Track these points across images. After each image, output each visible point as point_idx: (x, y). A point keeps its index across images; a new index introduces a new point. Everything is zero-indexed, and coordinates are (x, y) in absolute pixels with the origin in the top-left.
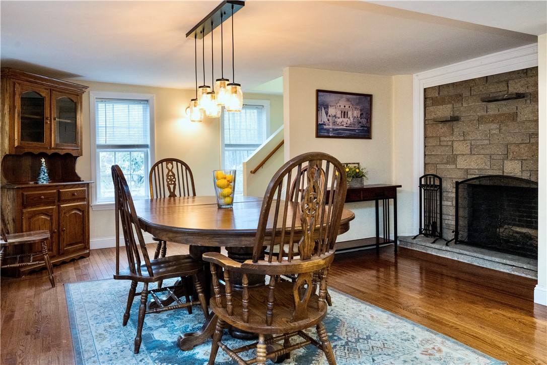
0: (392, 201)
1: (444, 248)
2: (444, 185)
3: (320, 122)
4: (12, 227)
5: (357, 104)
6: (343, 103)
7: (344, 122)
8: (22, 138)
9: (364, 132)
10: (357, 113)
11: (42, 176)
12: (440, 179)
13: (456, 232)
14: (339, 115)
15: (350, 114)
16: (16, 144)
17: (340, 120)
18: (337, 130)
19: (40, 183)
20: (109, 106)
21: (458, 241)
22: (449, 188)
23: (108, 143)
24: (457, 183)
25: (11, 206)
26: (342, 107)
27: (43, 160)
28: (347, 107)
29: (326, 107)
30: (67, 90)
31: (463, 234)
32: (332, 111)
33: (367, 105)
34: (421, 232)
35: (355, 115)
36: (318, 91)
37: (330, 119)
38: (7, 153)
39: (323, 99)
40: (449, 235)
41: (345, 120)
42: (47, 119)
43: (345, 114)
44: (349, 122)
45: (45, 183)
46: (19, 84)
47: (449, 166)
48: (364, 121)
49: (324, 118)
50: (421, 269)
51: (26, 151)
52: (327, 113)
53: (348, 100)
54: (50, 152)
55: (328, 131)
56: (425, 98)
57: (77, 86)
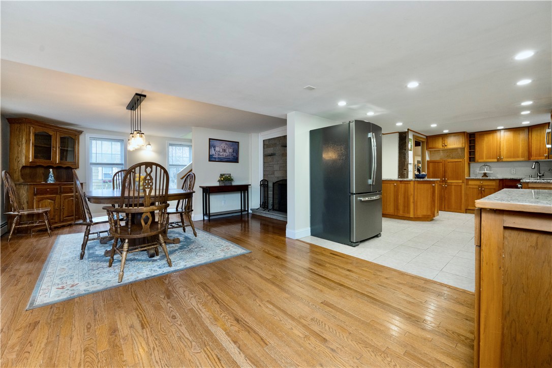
0: (246, 192)
1: (267, 212)
2: (269, 184)
3: (211, 154)
4: (26, 206)
5: (232, 146)
6: (223, 145)
7: (224, 155)
8: (35, 157)
9: (235, 160)
10: (231, 150)
11: (50, 178)
12: (268, 182)
13: (273, 205)
14: (221, 151)
15: (227, 151)
16: (31, 160)
17: (221, 154)
18: (220, 158)
19: (48, 182)
20: (99, 142)
21: (274, 209)
22: (270, 185)
23: (97, 162)
24: (273, 183)
25: (26, 195)
26: (223, 147)
27: (51, 170)
28: (226, 147)
29: (214, 147)
30: (68, 132)
31: (276, 206)
32: (217, 149)
33: (236, 147)
34: (261, 207)
35: (230, 151)
36: (210, 139)
37: (217, 153)
38: (24, 165)
39: (212, 143)
40: (270, 207)
41: (225, 153)
42: (53, 147)
43: (224, 151)
44: (227, 154)
45: (52, 182)
46: (33, 127)
47: (272, 176)
48: (235, 154)
49: (213, 152)
50: (261, 224)
51: (38, 164)
52: (215, 150)
53: (226, 144)
54: (55, 166)
55: (215, 158)
56: (264, 145)
57: (76, 131)
